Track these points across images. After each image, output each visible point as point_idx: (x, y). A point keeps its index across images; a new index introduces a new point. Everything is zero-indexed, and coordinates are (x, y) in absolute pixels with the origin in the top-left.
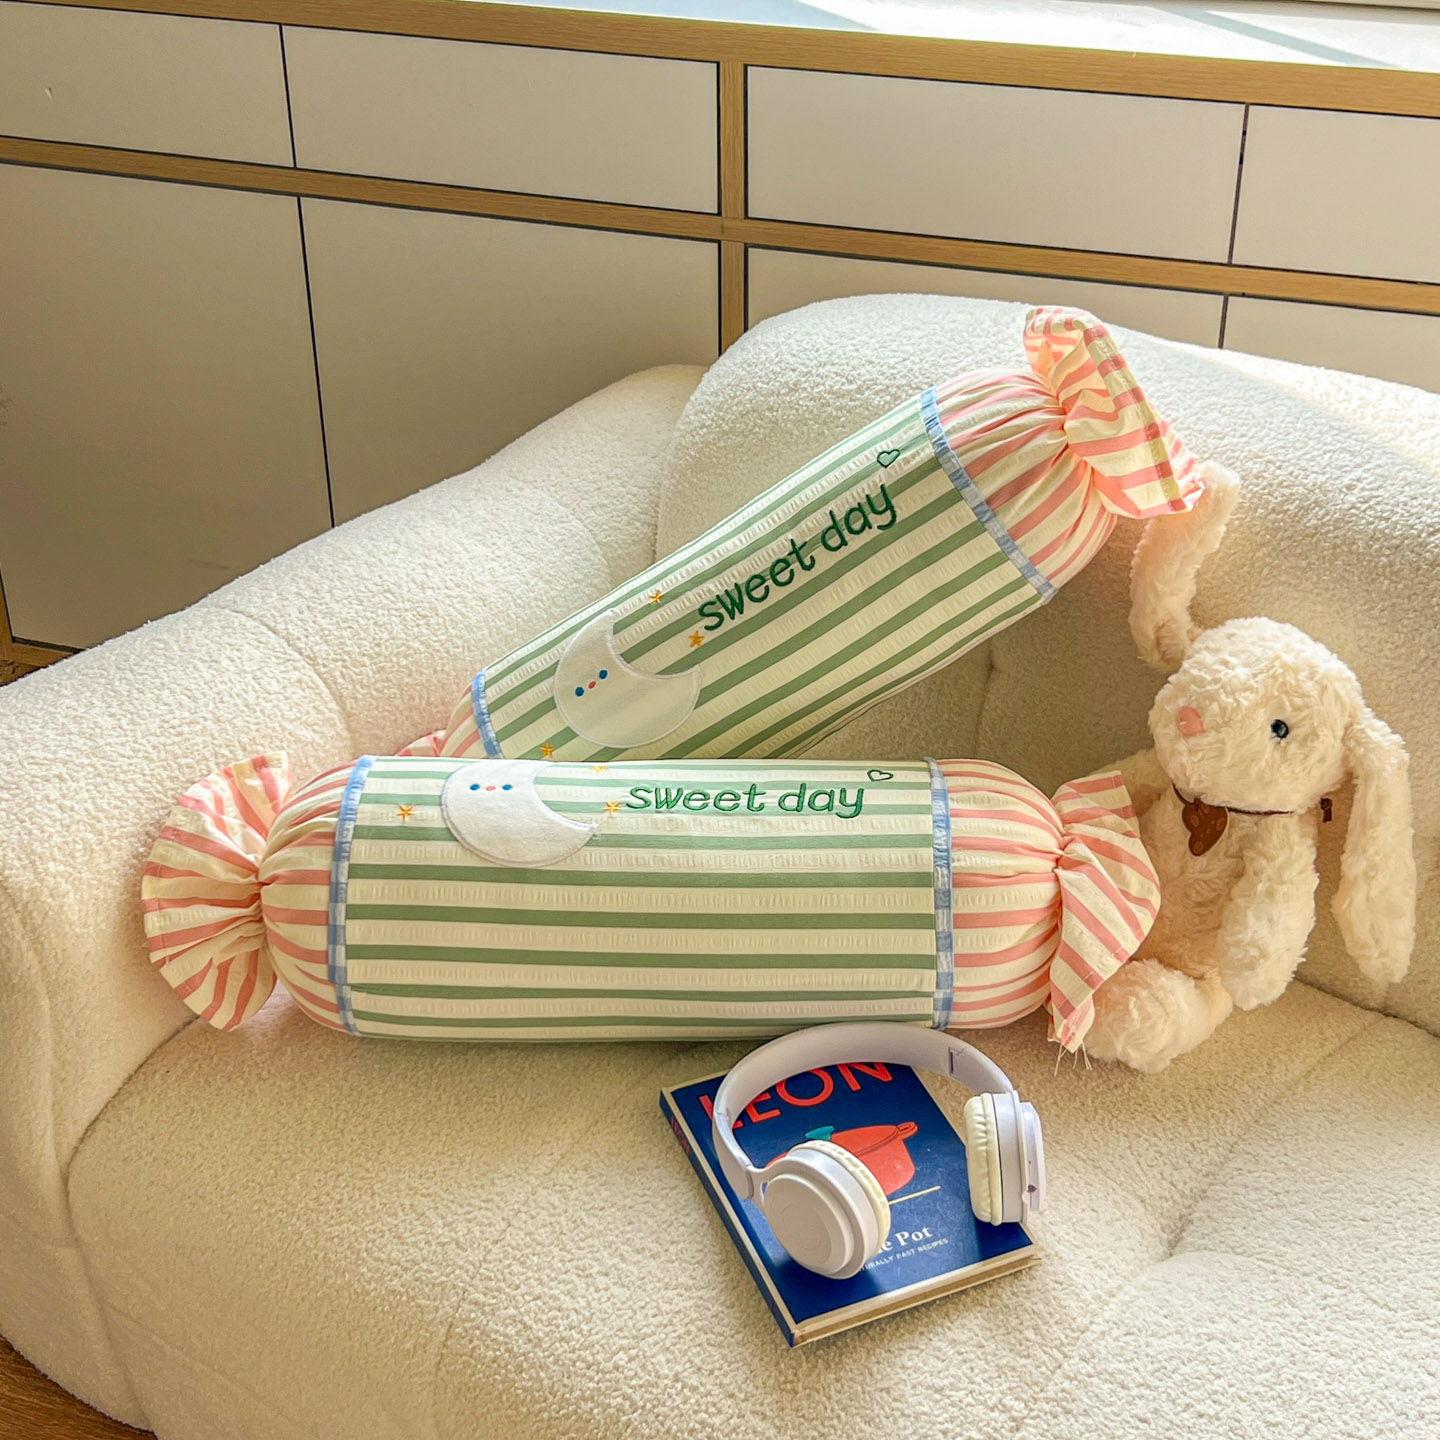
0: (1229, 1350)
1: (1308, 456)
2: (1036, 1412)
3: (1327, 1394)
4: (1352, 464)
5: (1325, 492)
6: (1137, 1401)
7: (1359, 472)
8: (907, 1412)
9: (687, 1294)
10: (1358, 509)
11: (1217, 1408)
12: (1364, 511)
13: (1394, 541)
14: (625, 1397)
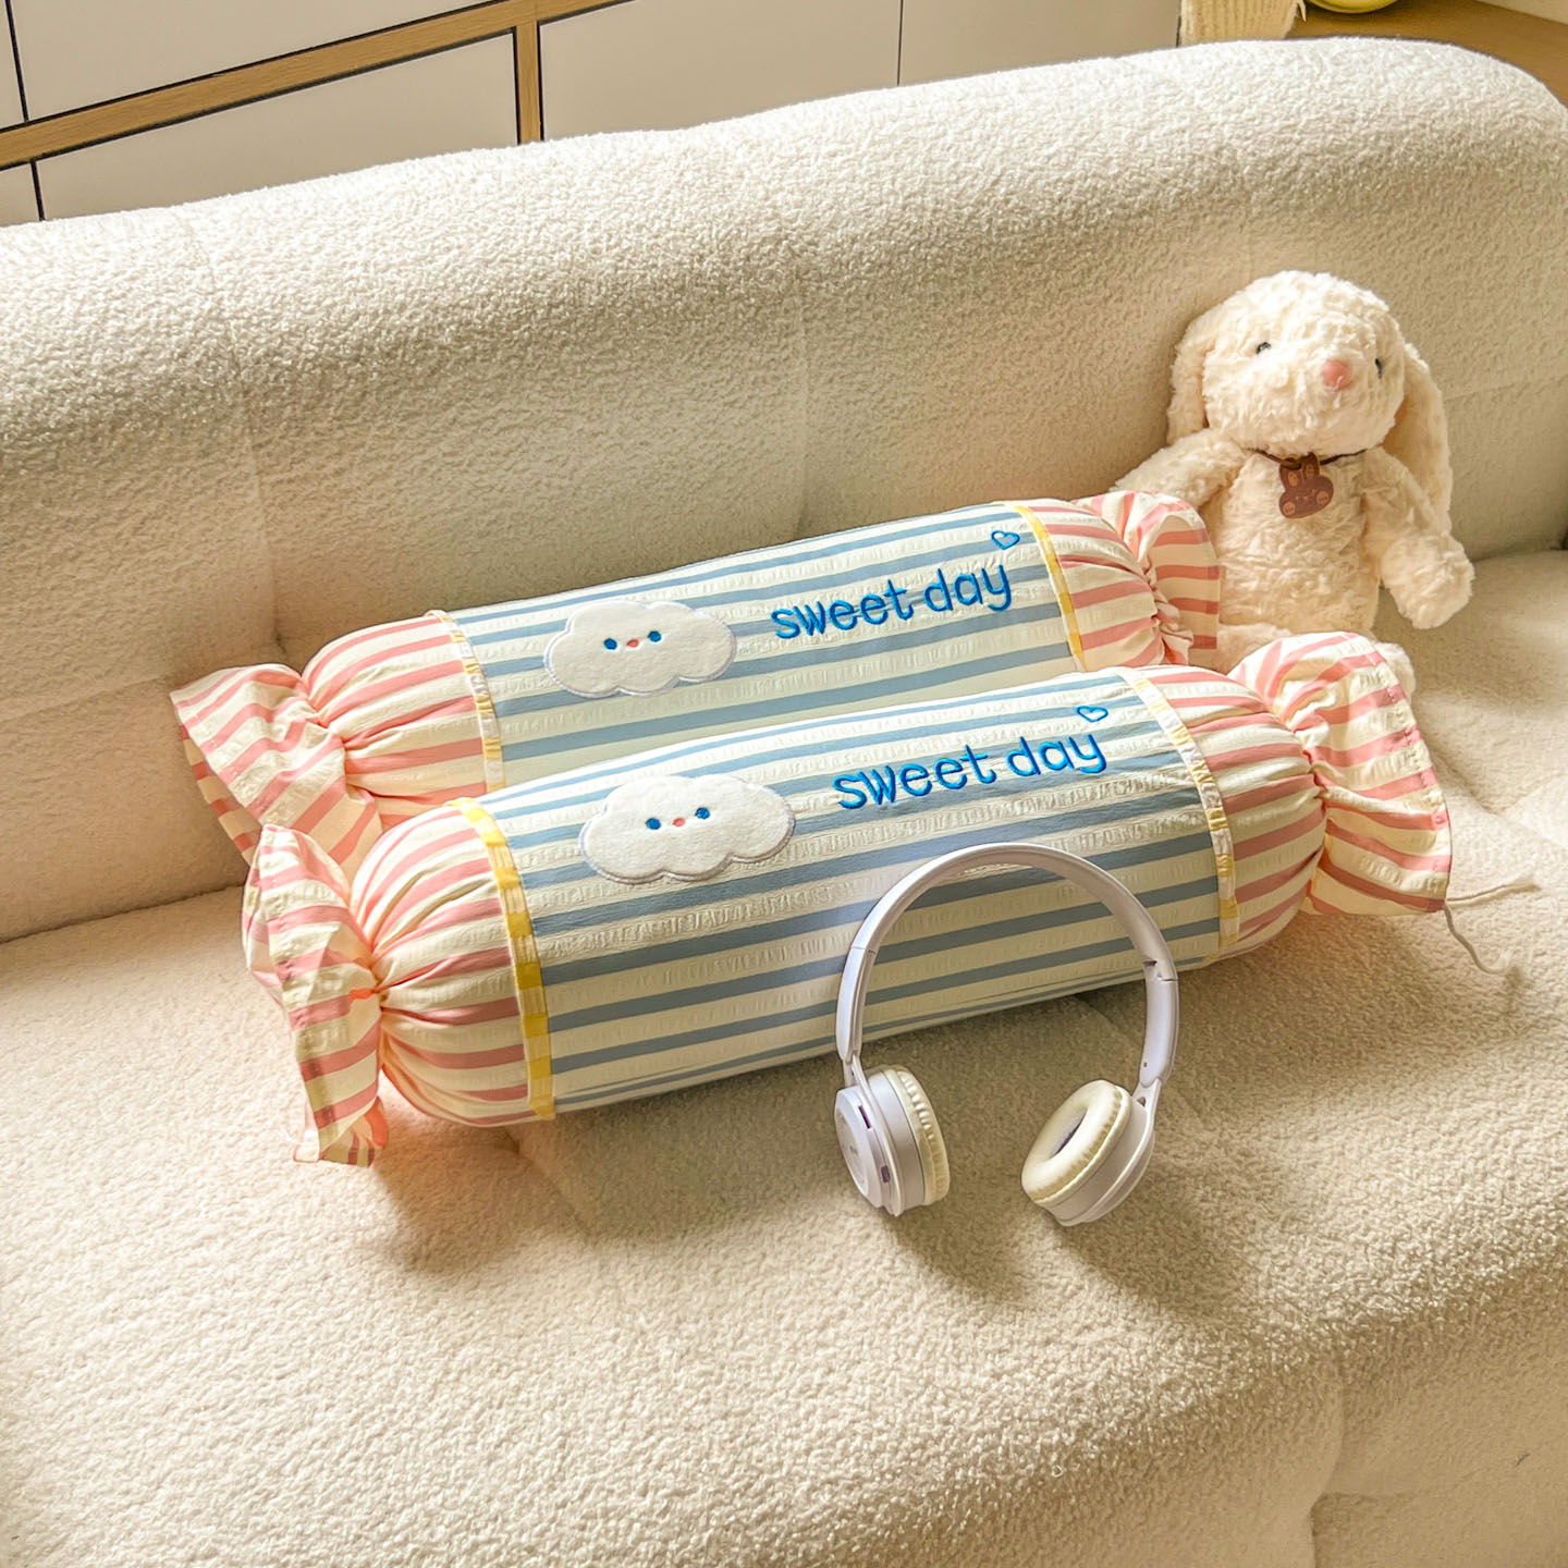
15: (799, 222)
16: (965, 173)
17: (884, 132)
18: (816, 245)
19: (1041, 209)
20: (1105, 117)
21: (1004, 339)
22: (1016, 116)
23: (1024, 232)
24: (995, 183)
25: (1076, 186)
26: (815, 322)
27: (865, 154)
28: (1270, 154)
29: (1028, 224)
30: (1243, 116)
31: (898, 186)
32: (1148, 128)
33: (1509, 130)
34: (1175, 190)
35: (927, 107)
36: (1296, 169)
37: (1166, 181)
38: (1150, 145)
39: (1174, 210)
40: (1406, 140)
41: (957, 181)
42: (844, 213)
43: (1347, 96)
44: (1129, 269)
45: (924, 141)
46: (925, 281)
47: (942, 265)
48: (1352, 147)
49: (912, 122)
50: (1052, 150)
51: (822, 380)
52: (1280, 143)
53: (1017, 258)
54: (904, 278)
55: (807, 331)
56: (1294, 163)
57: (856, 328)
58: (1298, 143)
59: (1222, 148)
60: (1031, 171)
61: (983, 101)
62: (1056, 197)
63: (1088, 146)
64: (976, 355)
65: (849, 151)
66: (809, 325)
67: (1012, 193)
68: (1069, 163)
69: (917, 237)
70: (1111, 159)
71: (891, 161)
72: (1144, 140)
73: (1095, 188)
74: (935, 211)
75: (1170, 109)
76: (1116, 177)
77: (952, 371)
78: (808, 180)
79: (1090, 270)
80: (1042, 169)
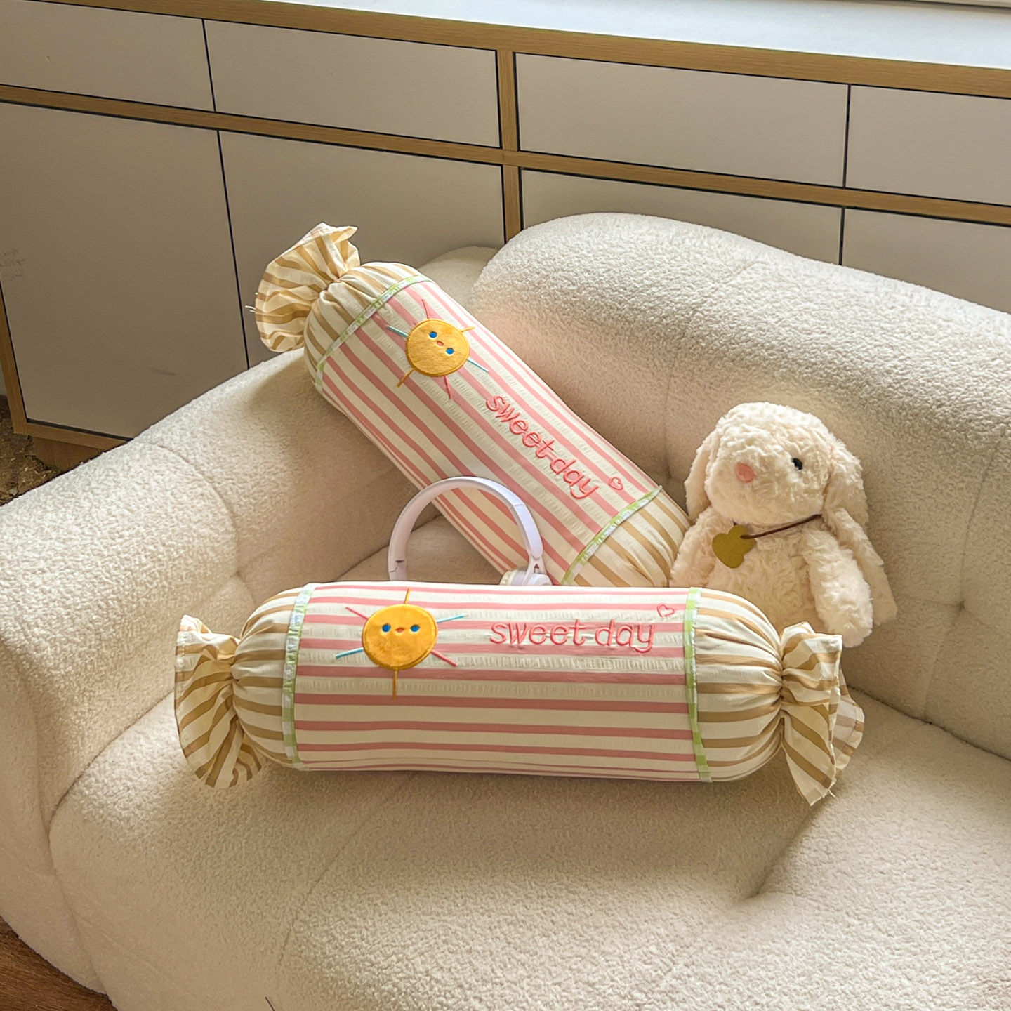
0: (781, 961)
1: (864, 349)
2: (652, 1000)
3: (840, 992)
4: (891, 356)
5: (873, 375)
6: (718, 994)
7: (896, 362)
8: (571, 998)
9: (437, 918)
10: (893, 387)
11: (769, 999)
12: (897, 389)
13: (915, 411)
14: (395, 985)
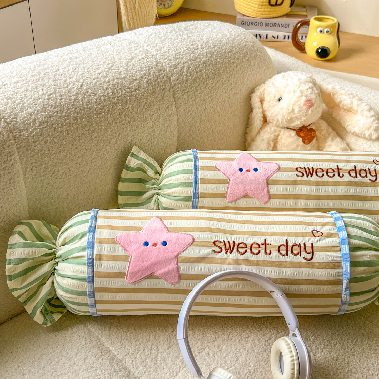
15: (8, 111)
16: (70, 84)
17: (35, 71)
18: (17, 119)
19: (100, 93)
20: (116, 57)
21: (96, 142)
22: (84, 60)
23: (96, 102)
24: (82, 85)
25: (111, 83)
26: (22, 149)
27: (29, 81)
28: (174, 63)
29: (96, 99)
30: (162, 51)
31: (45, 92)
32: (131, 59)
33: (244, 46)
34: (146, 80)
35: (50, 60)
36: (183, 67)
37: (142, 77)
38: (133, 65)
39: (147, 87)
40: (215, 54)
41: (67, 87)
42: (25, 105)
43: (193, 41)
44: (135, 110)
45: (52, 73)
46: (62, 126)
47: (68, 119)
48: (199, 58)
49: (45, 66)
50: (100, 71)
51: (28, 170)
52: (176, 59)
53: (95, 112)
54: (54, 126)
55: (18, 153)
56: (182, 66)
57: (38, 148)
58: (182, 59)
59: (158, 63)
60: (94, 79)
61: (70, 55)
62: (105, 88)
63: (112, 68)
64: (87, 150)
65: (23, 80)
66: (19, 151)
67: (88, 89)
68: (107, 75)
69: (56, 110)
70: (121, 72)
71: (40, 82)
72: (131, 63)
73: (118, 83)
74: (61, 99)
75: (137, 51)
76: (124, 78)
77: (79, 157)
78: (9, 94)
79: (122, 113)
80: (98, 78)
